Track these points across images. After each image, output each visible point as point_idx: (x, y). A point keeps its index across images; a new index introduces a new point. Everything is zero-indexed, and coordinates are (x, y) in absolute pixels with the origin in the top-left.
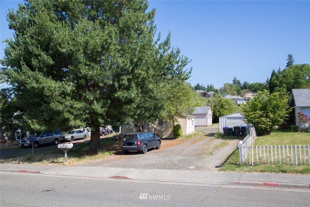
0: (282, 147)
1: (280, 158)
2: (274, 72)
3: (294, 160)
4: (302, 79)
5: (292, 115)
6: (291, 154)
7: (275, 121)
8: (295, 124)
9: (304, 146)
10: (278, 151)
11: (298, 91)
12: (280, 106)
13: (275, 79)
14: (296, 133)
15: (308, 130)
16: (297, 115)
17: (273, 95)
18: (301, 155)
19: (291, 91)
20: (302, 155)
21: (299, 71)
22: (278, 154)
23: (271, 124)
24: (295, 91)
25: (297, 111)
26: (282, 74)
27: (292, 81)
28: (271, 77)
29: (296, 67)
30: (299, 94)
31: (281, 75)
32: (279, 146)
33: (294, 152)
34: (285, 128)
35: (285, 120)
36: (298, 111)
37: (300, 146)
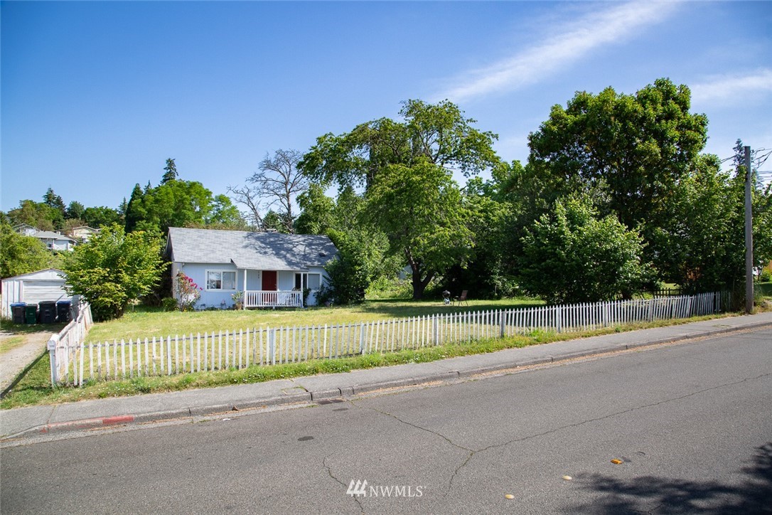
0: (143, 343)
1: (140, 365)
2: (139, 188)
3: (166, 366)
4: (189, 210)
5: (167, 277)
6: (160, 356)
7: (134, 289)
8: (171, 295)
9: (184, 337)
10: (135, 350)
11: (179, 232)
12: (143, 260)
13: (139, 204)
14: (172, 313)
15: (192, 307)
16: (175, 278)
17: (131, 237)
18: (177, 355)
19: (166, 232)
20: (179, 354)
21: (184, 194)
22: (135, 357)
23: (125, 295)
24: (173, 231)
25: (176, 270)
26: (154, 195)
27: (171, 211)
28: (132, 200)
29: (181, 185)
30: (181, 237)
31: (151, 198)
32: (139, 341)
33: (166, 350)
34: (153, 303)
35: (153, 287)
36: (178, 270)
37: (177, 338)
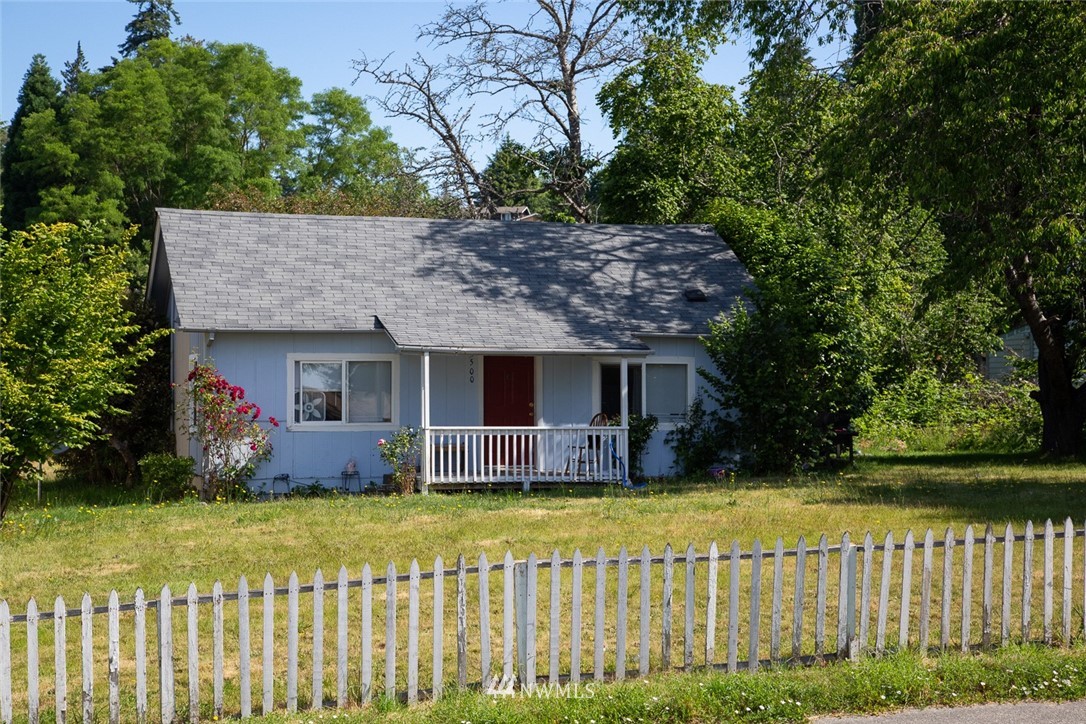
0: (74, 613)
1: (62, 691)
2: (44, 72)
3: (154, 695)
4: (223, 145)
5: (154, 381)
6: (132, 658)
7: (41, 427)
8: (171, 445)
9: (218, 590)
10: (45, 640)
11: (194, 226)
12: (72, 323)
13: (49, 128)
14: (176, 507)
15: (243, 484)
16: (182, 387)
17: (26, 243)
18: (194, 654)
19: (149, 226)
20: (201, 650)
21: (202, 88)
22: (47, 663)
23: (10, 448)
24: (173, 222)
25: (187, 360)
26: (97, 95)
27: (163, 153)
28: (21, 113)
29: (190, 58)
30: (201, 243)
31: (90, 106)
32: (60, 608)
33: (155, 638)
34: (107, 474)
35: (106, 420)
36: (193, 357)
37: (192, 594)
